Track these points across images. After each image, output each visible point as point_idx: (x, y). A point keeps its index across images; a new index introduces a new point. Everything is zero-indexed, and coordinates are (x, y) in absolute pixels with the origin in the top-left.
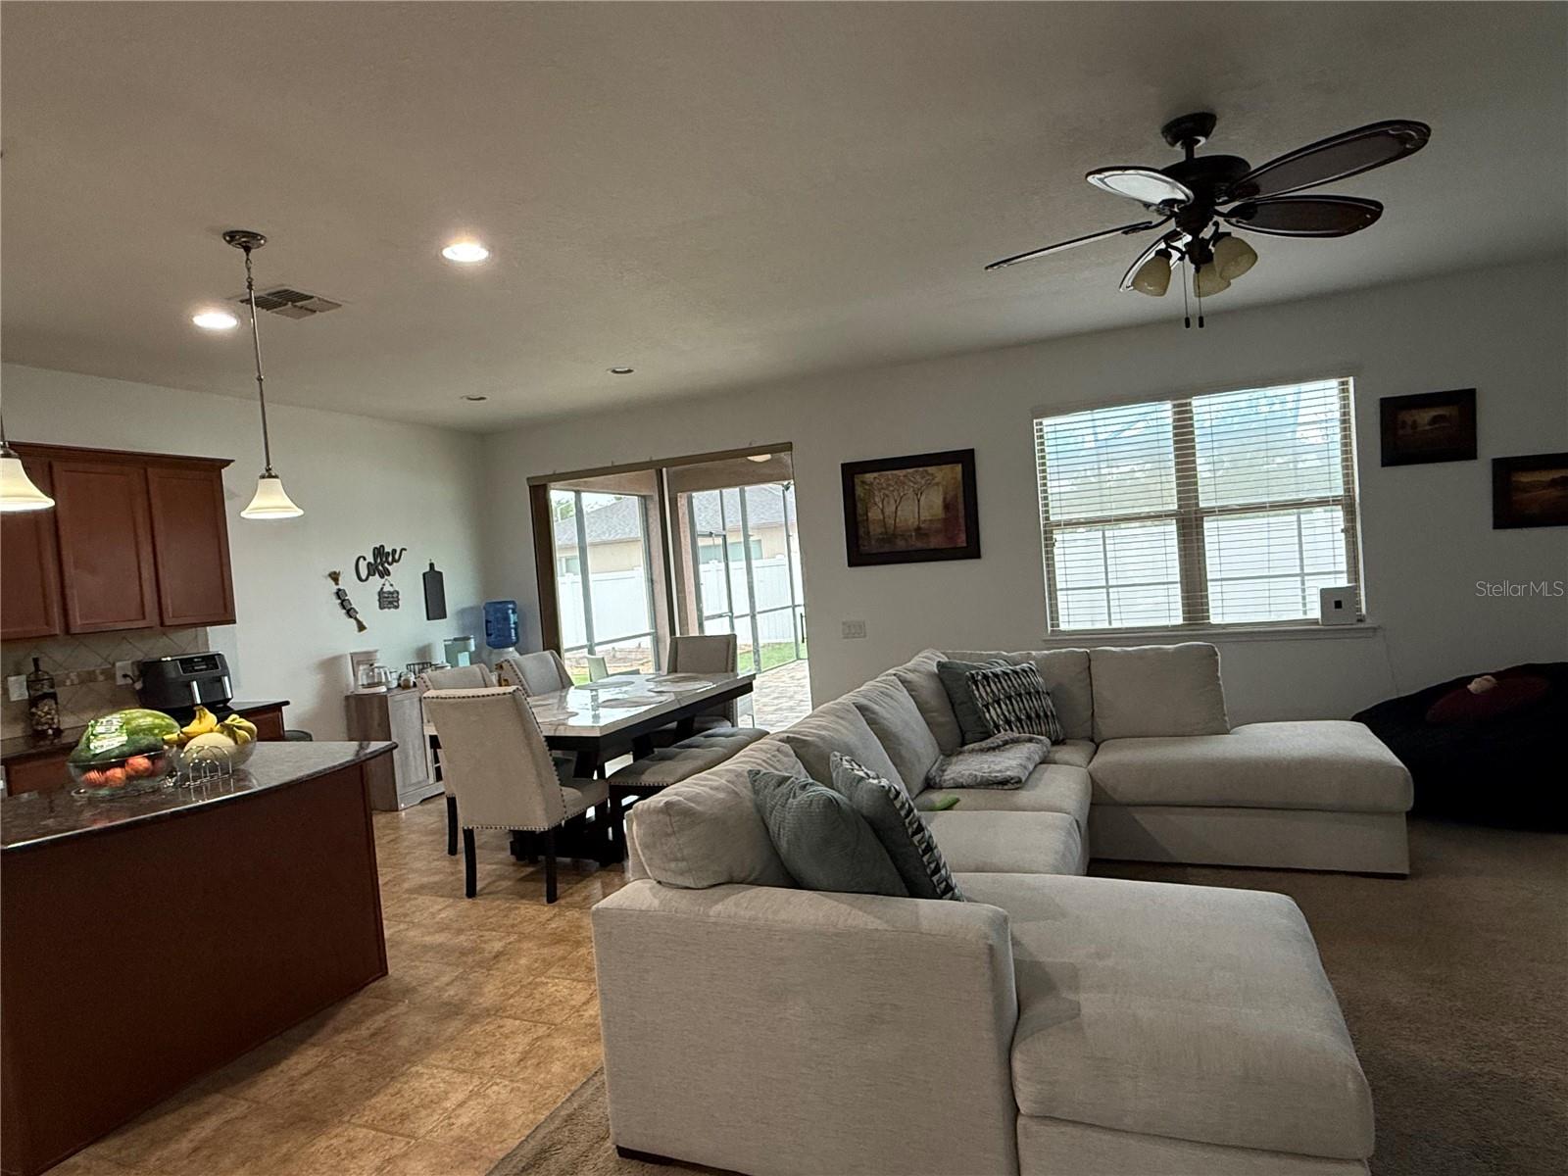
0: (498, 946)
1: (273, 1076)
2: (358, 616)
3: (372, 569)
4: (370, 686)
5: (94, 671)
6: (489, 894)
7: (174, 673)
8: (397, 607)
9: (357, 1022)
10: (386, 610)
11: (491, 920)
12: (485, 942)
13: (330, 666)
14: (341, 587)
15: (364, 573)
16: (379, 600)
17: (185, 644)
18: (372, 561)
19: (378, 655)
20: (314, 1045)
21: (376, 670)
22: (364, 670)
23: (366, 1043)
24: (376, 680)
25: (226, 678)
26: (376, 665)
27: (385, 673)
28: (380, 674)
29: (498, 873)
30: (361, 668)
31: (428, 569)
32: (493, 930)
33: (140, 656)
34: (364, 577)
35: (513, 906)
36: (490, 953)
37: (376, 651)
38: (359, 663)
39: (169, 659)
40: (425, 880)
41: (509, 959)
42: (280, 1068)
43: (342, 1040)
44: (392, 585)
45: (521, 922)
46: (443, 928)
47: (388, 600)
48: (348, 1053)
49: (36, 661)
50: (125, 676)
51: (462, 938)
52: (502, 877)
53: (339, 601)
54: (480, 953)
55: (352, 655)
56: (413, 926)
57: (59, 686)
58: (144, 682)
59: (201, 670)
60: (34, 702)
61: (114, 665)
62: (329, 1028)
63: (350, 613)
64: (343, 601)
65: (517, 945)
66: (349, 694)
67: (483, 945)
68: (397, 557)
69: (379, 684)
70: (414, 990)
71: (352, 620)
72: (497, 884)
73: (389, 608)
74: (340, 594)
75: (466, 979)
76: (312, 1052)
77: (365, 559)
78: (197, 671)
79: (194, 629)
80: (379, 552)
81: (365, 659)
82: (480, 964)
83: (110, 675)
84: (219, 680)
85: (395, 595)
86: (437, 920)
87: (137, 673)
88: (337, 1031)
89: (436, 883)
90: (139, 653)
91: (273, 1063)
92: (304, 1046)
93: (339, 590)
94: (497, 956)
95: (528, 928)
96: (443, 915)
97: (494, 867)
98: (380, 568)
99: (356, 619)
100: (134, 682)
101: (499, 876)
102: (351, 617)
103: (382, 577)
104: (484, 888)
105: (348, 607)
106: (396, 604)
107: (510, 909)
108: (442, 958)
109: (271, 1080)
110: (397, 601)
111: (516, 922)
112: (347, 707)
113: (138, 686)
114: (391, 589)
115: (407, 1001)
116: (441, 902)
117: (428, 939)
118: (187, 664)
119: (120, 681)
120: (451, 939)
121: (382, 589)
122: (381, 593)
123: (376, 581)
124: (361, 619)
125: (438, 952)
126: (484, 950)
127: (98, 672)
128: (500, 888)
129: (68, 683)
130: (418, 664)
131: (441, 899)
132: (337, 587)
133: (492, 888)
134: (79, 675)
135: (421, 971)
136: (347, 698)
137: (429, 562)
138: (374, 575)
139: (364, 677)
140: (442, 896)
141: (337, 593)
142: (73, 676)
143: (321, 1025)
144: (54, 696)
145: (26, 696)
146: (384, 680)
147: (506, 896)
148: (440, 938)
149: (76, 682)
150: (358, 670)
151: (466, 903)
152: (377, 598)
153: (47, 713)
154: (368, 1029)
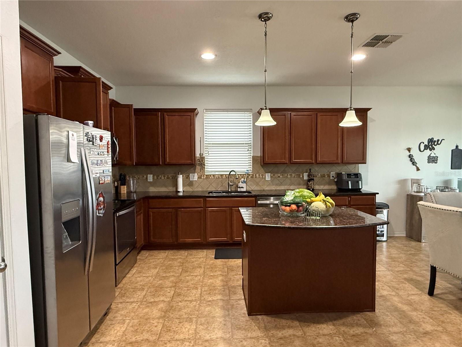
0: (429, 328)
1: (315, 328)
2: (417, 165)
3: (426, 147)
4: (417, 192)
5: (325, 174)
6: (441, 298)
7: (345, 177)
8: (436, 163)
9: (352, 326)
10: (431, 164)
11: (433, 312)
12: (424, 323)
13: (403, 182)
14: (411, 153)
15: (422, 148)
16: (428, 160)
17: (351, 169)
18: (427, 144)
19: (422, 181)
20: (334, 325)
21: (421, 187)
22: (416, 186)
23: (349, 337)
24: (421, 191)
25: (360, 182)
26: (421, 185)
27: (424, 188)
28: (422, 188)
29: (450, 290)
30: (415, 185)
31: (455, 148)
32: (431, 318)
33: (338, 171)
34: (422, 150)
35: (449, 311)
36: (423, 329)
37: (422, 179)
38: (414, 183)
39: (344, 173)
40: (415, 277)
41: (431, 339)
42: (318, 326)
43: (342, 330)
44: (435, 154)
45: (448, 323)
46: (410, 303)
47: (433, 160)
48: (341, 337)
49: (310, 169)
50: (333, 177)
51: (415, 313)
52: (451, 293)
53: (410, 159)
54: (418, 326)
55: (412, 179)
56: (398, 296)
57: (315, 177)
58: (337, 179)
59: (353, 178)
60: (309, 180)
61: (330, 173)
62: (341, 322)
63: (414, 163)
64: (411, 159)
65: (440, 334)
66: (409, 194)
67: (422, 323)
68: (439, 143)
69: (421, 192)
70: (381, 325)
71: (414, 166)
72: (446, 295)
73: (432, 163)
74: (410, 156)
75: (404, 336)
76: (331, 327)
77: (423, 143)
78: (351, 178)
79: (354, 165)
80: (431, 141)
81: (417, 182)
82: (415, 332)
83: (329, 176)
84: (358, 182)
85: (436, 158)
86: (409, 298)
87: (336, 176)
88: (343, 324)
89: (418, 281)
90: (337, 170)
91: (319, 322)
92: (331, 323)
93: (410, 155)
94: (426, 333)
95: (450, 328)
96: (413, 297)
97: (450, 286)
98: (430, 147)
99: (416, 166)
100: (335, 179)
101: (451, 292)
102: (414, 165)
103: (431, 150)
104: (438, 294)
105: (414, 161)
106: (436, 162)
107: (447, 313)
108: (400, 318)
109: (314, 329)
110: (437, 161)
111: (445, 321)
112: (407, 198)
113: (336, 180)
114: (434, 156)
115: (374, 329)
116: (416, 291)
117: (400, 305)
118: (349, 175)
119: (331, 178)
120: (409, 311)
121: (430, 155)
122: (429, 157)
123: (428, 152)
124: (418, 166)
125: (400, 314)
126: (420, 326)
127: (326, 174)
128: (448, 298)
129: (318, 176)
130: (443, 187)
131: (416, 289)
132: (410, 153)
133: (443, 296)
134: (321, 175)
135: (388, 319)
136: (408, 195)
137: (456, 145)
138: (427, 149)
139: (416, 188)
140: (417, 288)
141: (409, 156)
142: (319, 175)
143: (341, 318)
144: (313, 179)
145: (307, 179)
146: (423, 191)
147: (448, 304)
148: (405, 308)
149: (320, 176)
150: (413, 186)
151: (426, 297)
152: (427, 158)
153: (311, 184)
154: (354, 331)
